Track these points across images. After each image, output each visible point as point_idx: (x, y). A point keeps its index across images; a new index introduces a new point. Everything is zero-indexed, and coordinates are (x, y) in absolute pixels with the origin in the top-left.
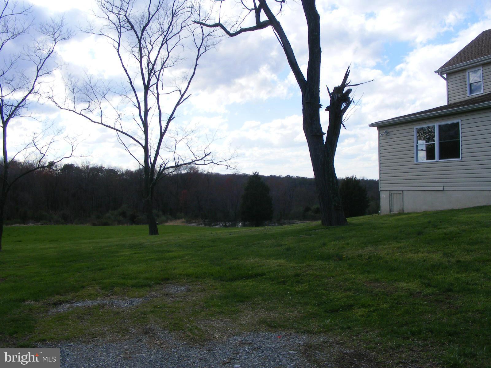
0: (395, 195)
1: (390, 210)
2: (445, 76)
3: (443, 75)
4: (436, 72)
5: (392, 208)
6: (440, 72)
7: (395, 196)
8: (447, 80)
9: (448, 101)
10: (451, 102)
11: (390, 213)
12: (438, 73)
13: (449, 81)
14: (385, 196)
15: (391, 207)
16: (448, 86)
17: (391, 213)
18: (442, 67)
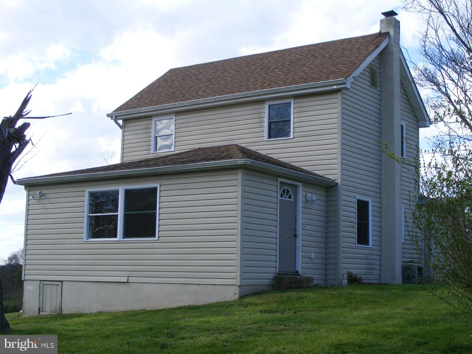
0: (48, 287)
1: (39, 309)
2: (120, 122)
3: (118, 121)
4: (108, 115)
5: (42, 306)
6: (114, 116)
7: (48, 289)
8: (123, 128)
9: (123, 157)
10: (127, 160)
11: (39, 313)
12: (112, 117)
13: (126, 129)
14: (31, 289)
15: (41, 305)
16: (124, 136)
17: (41, 313)
18: (117, 110)
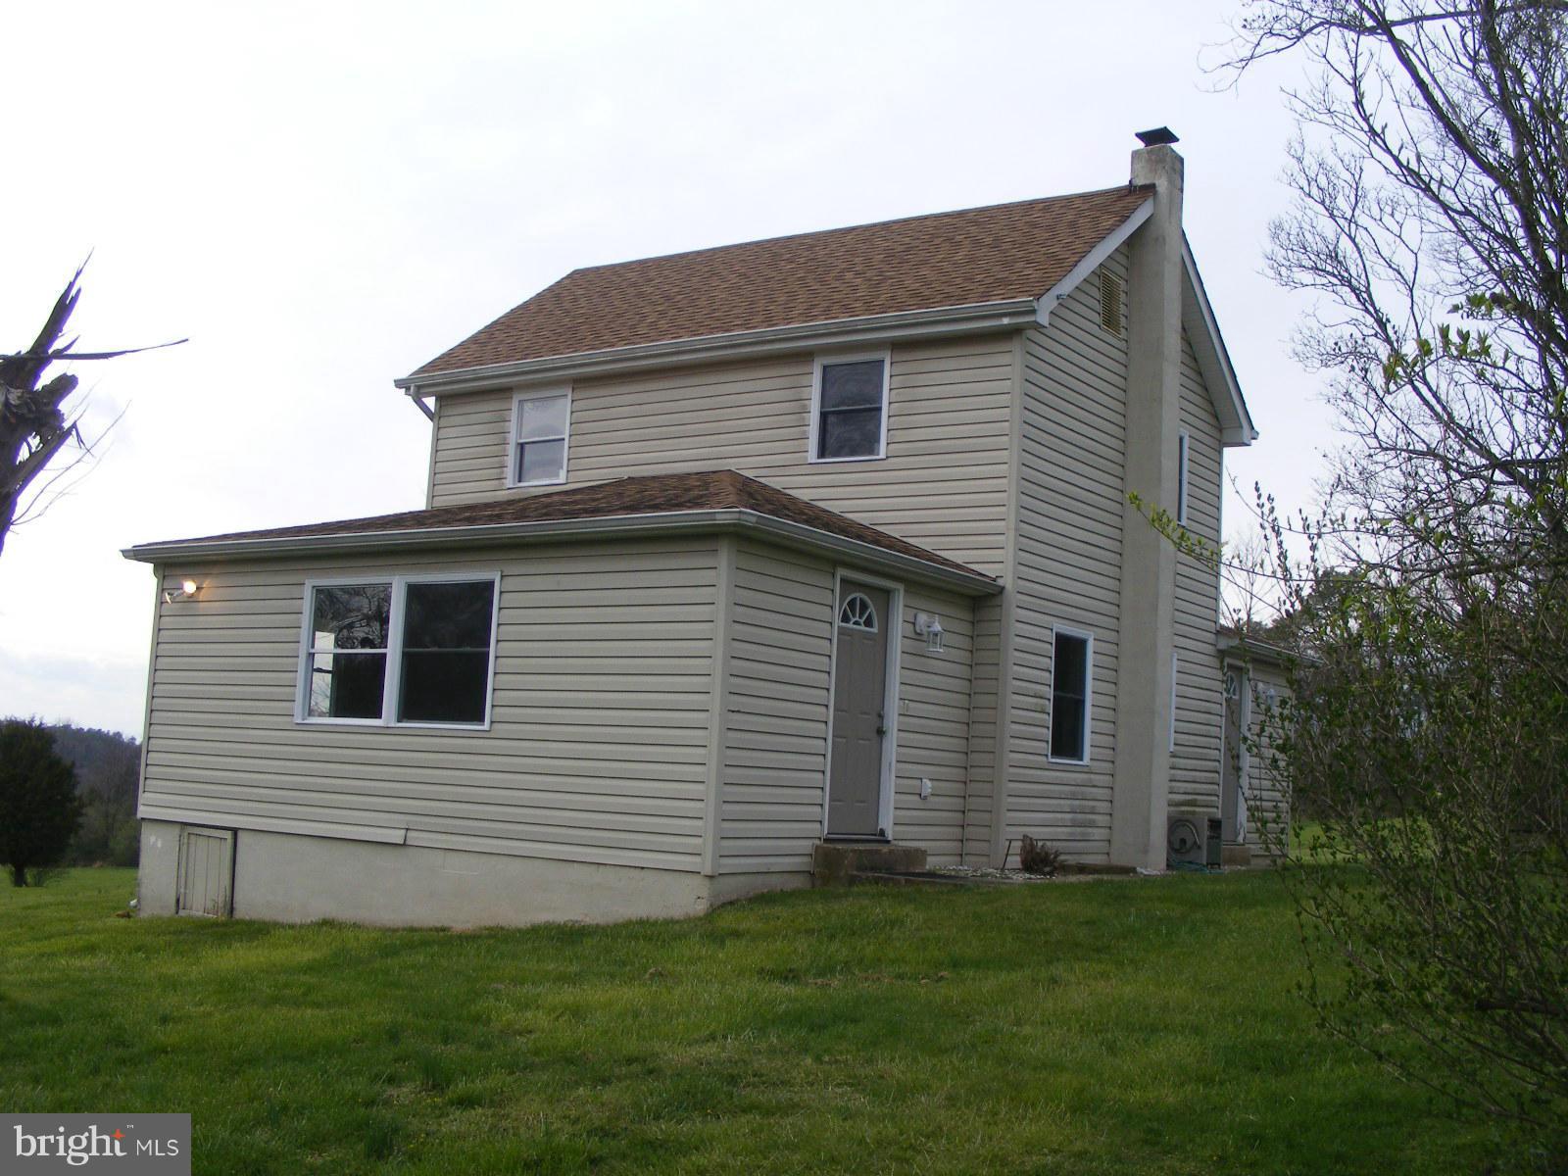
0: (202, 842)
1: (178, 901)
2: (430, 402)
3: (424, 399)
4: (399, 384)
5: (185, 893)
6: (415, 386)
7: (200, 848)
8: (436, 420)
9: (431, 496)
10: (441, 502)
11: (177, 913)
12: (408, 389)
13: (444, 422)
14: (159, 845)
15: (182, 890)
16: (436, 440)
17: (182, 913)
18: (423, 370)
